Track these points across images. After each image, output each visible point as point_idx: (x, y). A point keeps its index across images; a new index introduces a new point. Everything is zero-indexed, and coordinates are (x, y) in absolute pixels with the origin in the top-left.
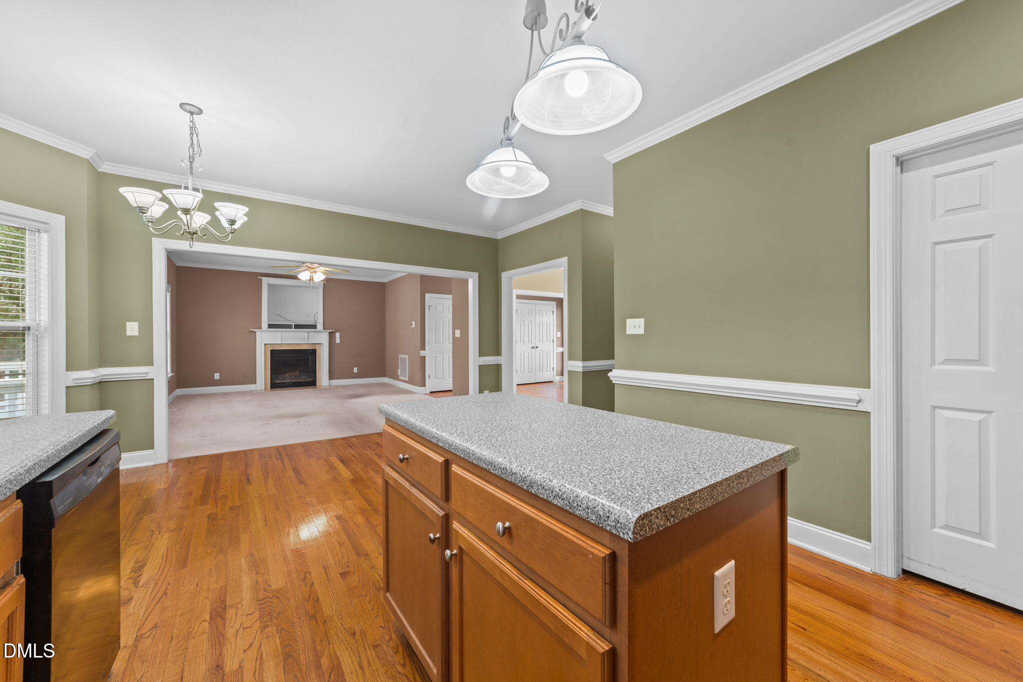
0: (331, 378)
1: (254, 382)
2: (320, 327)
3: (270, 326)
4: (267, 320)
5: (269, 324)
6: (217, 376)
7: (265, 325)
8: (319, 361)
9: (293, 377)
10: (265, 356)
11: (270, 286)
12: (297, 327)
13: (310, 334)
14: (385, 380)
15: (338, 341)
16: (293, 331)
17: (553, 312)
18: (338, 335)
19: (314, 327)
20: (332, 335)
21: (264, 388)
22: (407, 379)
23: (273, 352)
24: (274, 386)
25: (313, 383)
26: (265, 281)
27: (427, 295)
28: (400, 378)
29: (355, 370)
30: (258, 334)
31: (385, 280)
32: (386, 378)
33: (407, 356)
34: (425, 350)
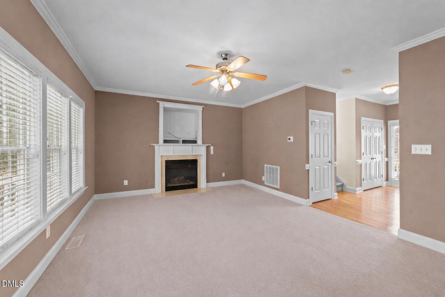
0: (208, 182)
1: (153, 186)
2: (200, 142)
3: (165, 141)
4: (162, 137)
5: (164, 140)
6: (126, 183)
7: (161, 141)
8: (199, 168)
9: (181, 181)
10: (161, 165)
11: (166, 110)
12: (184, 142)
13: (193, 147)
14: (243, 182)
15: (212, 153)
16: (182, 145)
17: (382, 128)
18: (212, 148)
19: (195, 142)
20: (208, 148)
21: (160, 192)
22: (278, 187)
23: (167, 162)
24: (168, 189)
25: (195, 186)
26: (162, 104)
27: (310, 111)
28: (265, 184)
29: (223, 175)
30: (156, 147)
31: (243, 106)
32: (243, 180)
33: (279, 168)
34: (309, 163)
